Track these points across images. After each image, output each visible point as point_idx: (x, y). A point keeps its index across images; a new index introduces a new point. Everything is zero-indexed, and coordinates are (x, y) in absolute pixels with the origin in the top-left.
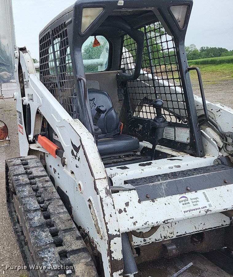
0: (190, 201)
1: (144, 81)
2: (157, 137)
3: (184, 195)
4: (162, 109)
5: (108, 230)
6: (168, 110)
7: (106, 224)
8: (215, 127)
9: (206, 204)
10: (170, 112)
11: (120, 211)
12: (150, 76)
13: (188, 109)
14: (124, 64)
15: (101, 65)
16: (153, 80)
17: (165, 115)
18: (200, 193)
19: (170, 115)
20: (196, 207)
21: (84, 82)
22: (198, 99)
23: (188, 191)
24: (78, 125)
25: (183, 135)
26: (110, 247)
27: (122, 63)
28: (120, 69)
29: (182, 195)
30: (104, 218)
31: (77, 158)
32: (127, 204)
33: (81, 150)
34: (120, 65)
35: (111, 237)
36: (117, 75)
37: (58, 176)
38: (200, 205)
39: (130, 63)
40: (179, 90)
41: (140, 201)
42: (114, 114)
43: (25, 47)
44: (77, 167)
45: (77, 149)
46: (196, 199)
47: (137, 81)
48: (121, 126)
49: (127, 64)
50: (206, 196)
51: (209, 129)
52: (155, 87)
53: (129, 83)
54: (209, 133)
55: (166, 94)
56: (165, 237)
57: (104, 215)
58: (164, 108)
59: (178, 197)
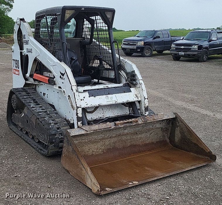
0: (109, 98)
1: (95, 45)
2: (100, 75)
3: (107, 95)
4: (103, 62)
5: (76, 105)
6: (105, 62)
7: (76, 102)
8: (124, 70)
9: (116, 100)
10: (107, 63)
11: (81, 100)
12: (98, 43)
13: (113, 61)
14: (84, 35)
15: (70, 33)
16: (99, 45)
17: (104, 64)
18: (114, 95)
19: (107, 64)
20: (112, 100)
21: (66, 45)
22: (117, 56)
23: (109, 94)
24: (63, 64)
25: (112, 75)
26: (77, 112)
27: (83, 34)
28: (82, 37)
29: (106, 96)
30: (75, 100)
31: (63, 79)
32: (84, 97)
33: (65, 74)
34: (82, 35)
35: (78, 107)
36: (80, 41)
37: (47, 96)
38: (113, 100)
39: (88, 35)
40: (110, 51)
41: (89, 97)
42: (78, 64)
43: (23, 18)
44: (63, 83)
45: (63, 75)
46: (112, 97)
47: (91, 45)
48: (82, 70)
49: (86, 35)
50: (116, 97)
51: (122, 71)
52: (100, 49)
53: (87, 46)
54: (123, 73)
55: (107, 53)
56: (100, 118)
57: (75, 99)
58: (104, 61)
59: (105, 96)
